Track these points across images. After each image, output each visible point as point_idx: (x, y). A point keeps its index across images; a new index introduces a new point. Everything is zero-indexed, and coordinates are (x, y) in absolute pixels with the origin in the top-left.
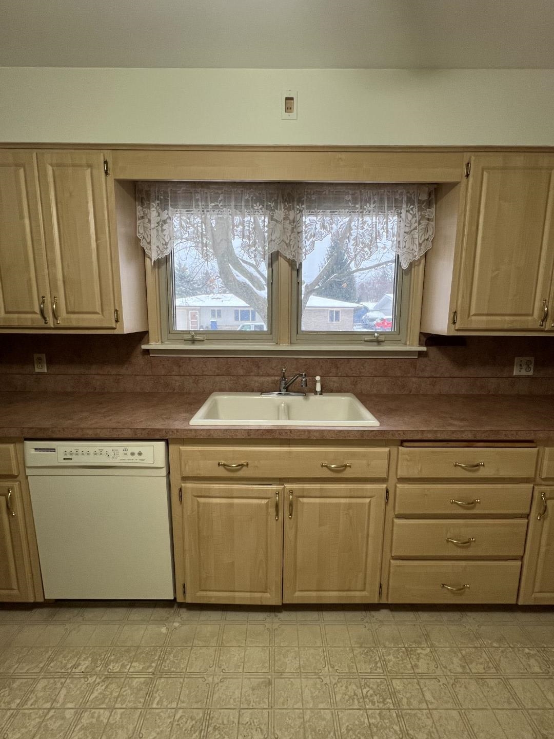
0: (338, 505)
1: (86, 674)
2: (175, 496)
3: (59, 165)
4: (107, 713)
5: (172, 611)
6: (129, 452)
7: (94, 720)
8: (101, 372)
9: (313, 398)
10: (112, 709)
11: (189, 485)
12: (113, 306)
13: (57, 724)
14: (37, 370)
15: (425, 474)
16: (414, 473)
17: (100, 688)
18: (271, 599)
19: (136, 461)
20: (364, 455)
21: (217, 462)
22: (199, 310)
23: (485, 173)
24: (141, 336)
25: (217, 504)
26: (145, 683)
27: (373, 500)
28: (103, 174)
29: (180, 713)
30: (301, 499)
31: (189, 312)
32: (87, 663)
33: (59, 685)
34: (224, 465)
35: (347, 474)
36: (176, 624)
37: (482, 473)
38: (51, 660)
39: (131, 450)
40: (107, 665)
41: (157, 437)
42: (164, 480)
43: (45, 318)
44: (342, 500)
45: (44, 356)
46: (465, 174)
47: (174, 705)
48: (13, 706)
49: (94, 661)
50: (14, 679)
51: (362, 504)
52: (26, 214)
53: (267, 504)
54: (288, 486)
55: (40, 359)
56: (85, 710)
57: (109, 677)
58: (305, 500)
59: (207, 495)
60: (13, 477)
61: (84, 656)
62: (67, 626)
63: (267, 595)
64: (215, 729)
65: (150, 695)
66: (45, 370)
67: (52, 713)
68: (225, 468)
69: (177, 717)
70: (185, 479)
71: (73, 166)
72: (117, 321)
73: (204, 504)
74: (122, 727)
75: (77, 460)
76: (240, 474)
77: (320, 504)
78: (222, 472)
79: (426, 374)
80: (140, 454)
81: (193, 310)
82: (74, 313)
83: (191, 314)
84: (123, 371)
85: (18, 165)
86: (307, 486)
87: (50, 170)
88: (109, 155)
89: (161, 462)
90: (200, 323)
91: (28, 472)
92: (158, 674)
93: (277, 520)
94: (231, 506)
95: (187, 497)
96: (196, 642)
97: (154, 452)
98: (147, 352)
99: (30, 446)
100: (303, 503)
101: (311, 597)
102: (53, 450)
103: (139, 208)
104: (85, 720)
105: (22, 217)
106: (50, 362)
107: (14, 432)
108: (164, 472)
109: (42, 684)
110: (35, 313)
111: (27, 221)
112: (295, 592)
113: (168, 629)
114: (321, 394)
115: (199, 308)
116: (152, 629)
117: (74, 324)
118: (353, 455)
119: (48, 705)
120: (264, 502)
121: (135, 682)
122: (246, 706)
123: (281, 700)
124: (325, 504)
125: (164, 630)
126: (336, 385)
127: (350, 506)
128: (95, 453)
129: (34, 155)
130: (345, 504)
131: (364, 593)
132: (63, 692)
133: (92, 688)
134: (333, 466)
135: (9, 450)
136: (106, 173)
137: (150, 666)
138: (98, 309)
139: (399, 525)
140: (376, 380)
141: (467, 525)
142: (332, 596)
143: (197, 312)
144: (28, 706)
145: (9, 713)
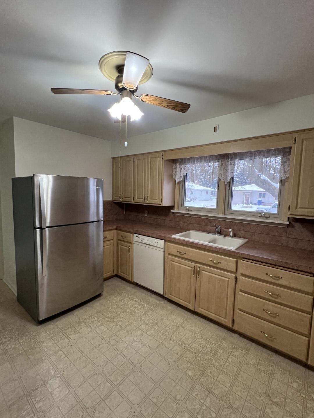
0: (216, 277)
1: (136, 301)
2: (165, 259)
3: (152, 158)
4: (136, 310)
5: (163, 299)
6: (155, 242)
7: (133, 310)
8: (161, 218)
9: (227, 238)
10: (138, 310)
11: (170, 256)
12: (161, 197)
13: (126, 306)
14: (145, 216)
15: (252, 275)
16: (247, 273)
17: (137, 305)
18: (191, 306)
19: (156, 245)
20: (226, 260)
21: (177, 250)
22: (251, 193)
23: (304, 141)
24: (172, 207)
25: (176, 265)
26: (147, 310)
27: (230, 279)
28: (162, 159)
29: (152, 319)
30: (202, 271)
31: (244, 194)
32: (137, 299)
33: (130, 300)
34: (179, 252)
35: (219, 266)
36: (162, 303)
37: (280, 282)
38: (130, 295)
39: (156, 241)
40: (141, 302)
41: (162, 238)
42: (163, 253)
43: (145, 200)
44: (218, 276)
45: (147, 211)
46: (293, 143)
47: (151, 317)
48: (120, 299)
49: (139, 300)
50: (122, 295)
51: (225, 280)
52: (144, 171)
53: (191, 269)
54: (198, 265)
55: (146, 212)
56: (132, 307)
57: (140, 304)
58: (204, 272)
59: (174, 261)
60: (131, 243)
61: (137, 298)
62: (137, 291)
63: (189, 305)
64: (158, 326)
65: (147, 312)
66: (147, 216)
67: (126, 304)
68: (180, 253)
69: (151, 319)
70: (169, 254)
71: (155, 157)
72: (161, 202)
73: (173, 264)
74: (138, 314)
75: (144, 241)
76: (183, 256)
77: (209, 275)
78: (178, 254)
79: (293, 237)
80: (158, 243)
81: (247, 193)
82: (151, 199)
83: (246, 195)
84: (167, 219)
85: (143, 159)
86: (204, 267)
87: (150, 159)
88: (163, 153)
89: (162, 246)
90: (251, 201)
91: (134, 242)
92: (152, 309)
93: (194, 276)
94: (180, 267)
95: (169, 260)
96: (165, 309)
97: (161, 243)
98: (174, 213)
99: (135, 235)
100: (203, 273)
101: (205, 312)
102: (139, 237)
103: (174, 165)
104: (132, 308)
105: (143, 172)
106: (148, 213)
107: (132, 230)
108: (163, 250)
109: (126, 298)
110: (143, 199)
111: (144, 174)
112: (199, 308)
113: (159, 302)
114: (232, 237)
115: (251, 192)
116: (155, 301)
117: (151, 202)
118: (222, 259)
119: (126, 302)
120: (190, 268)
121: (145, 308)
122: (168, 327)
123: (179, 331)
124: (211, 276)
125: (158, 302)
126: (242, 235)
127: (220, 280)
128: (148, 240)
129: (147, 156)
130: (218, 278)
131: (226, 320)
132: (130, 302)
133: (136, 304)
134: (214, 261)
135: (130, 235)
136: (163, 158)
137: (150, 307)
138: (157, 198)
139: (240, 294)
140: (263, 235)
141: (274, 306)
142: (212, 316)
143: (250, 194)
144: (123, 300)
145: (119, 300)
